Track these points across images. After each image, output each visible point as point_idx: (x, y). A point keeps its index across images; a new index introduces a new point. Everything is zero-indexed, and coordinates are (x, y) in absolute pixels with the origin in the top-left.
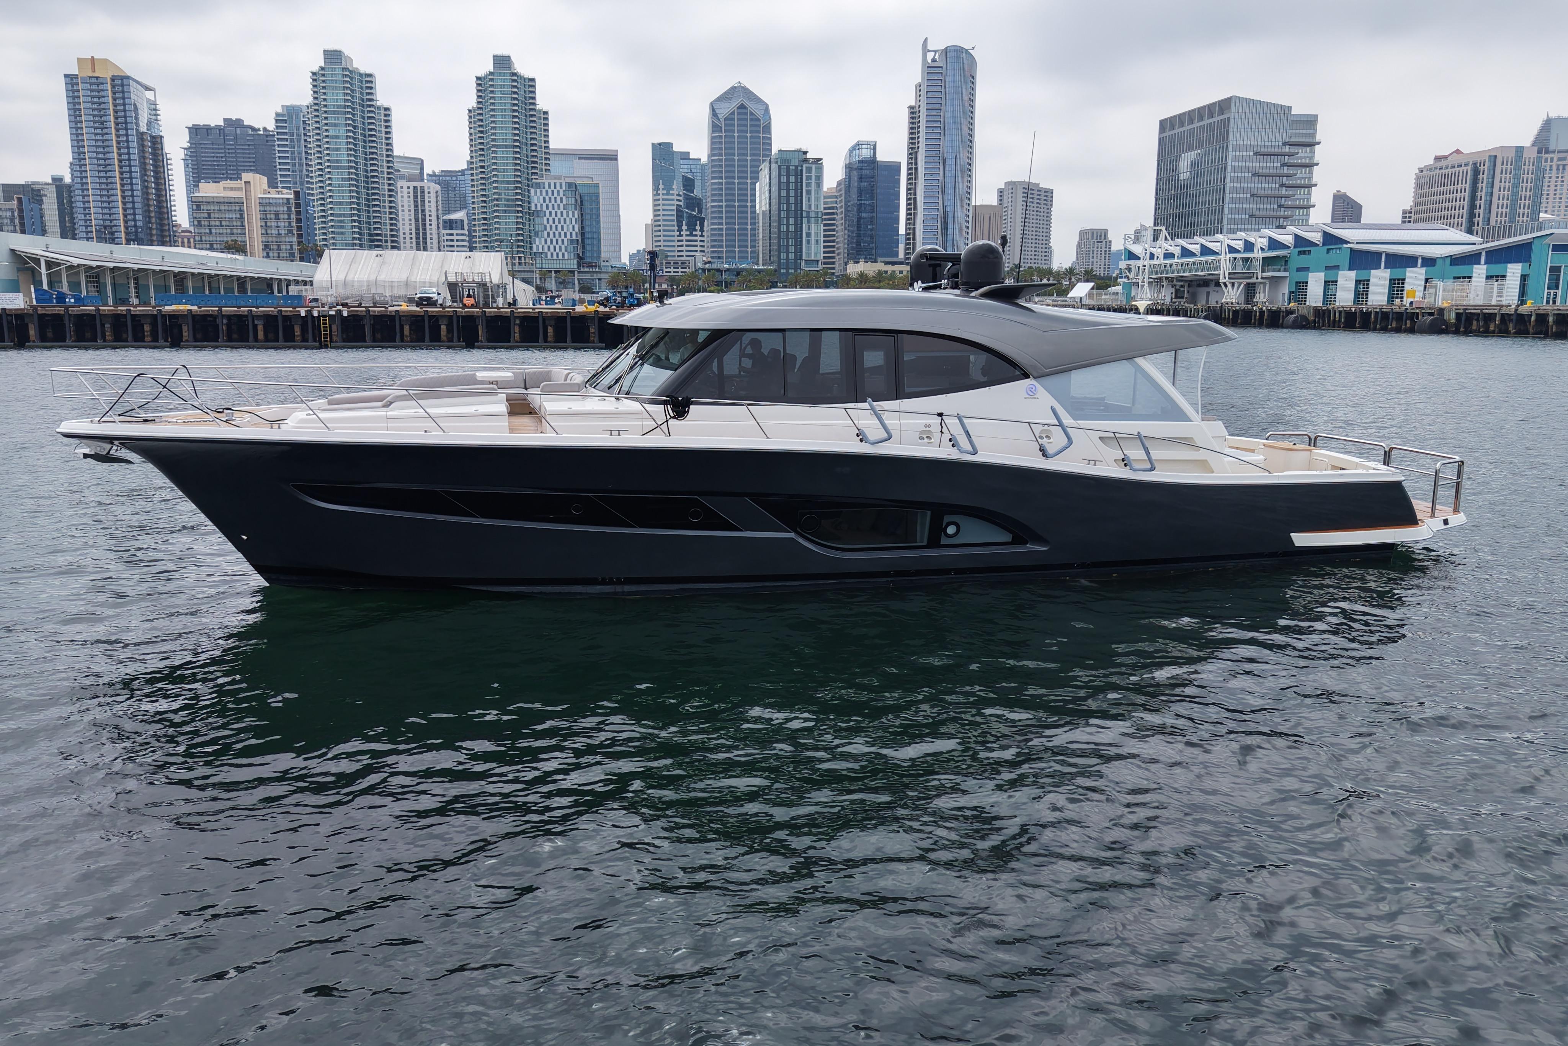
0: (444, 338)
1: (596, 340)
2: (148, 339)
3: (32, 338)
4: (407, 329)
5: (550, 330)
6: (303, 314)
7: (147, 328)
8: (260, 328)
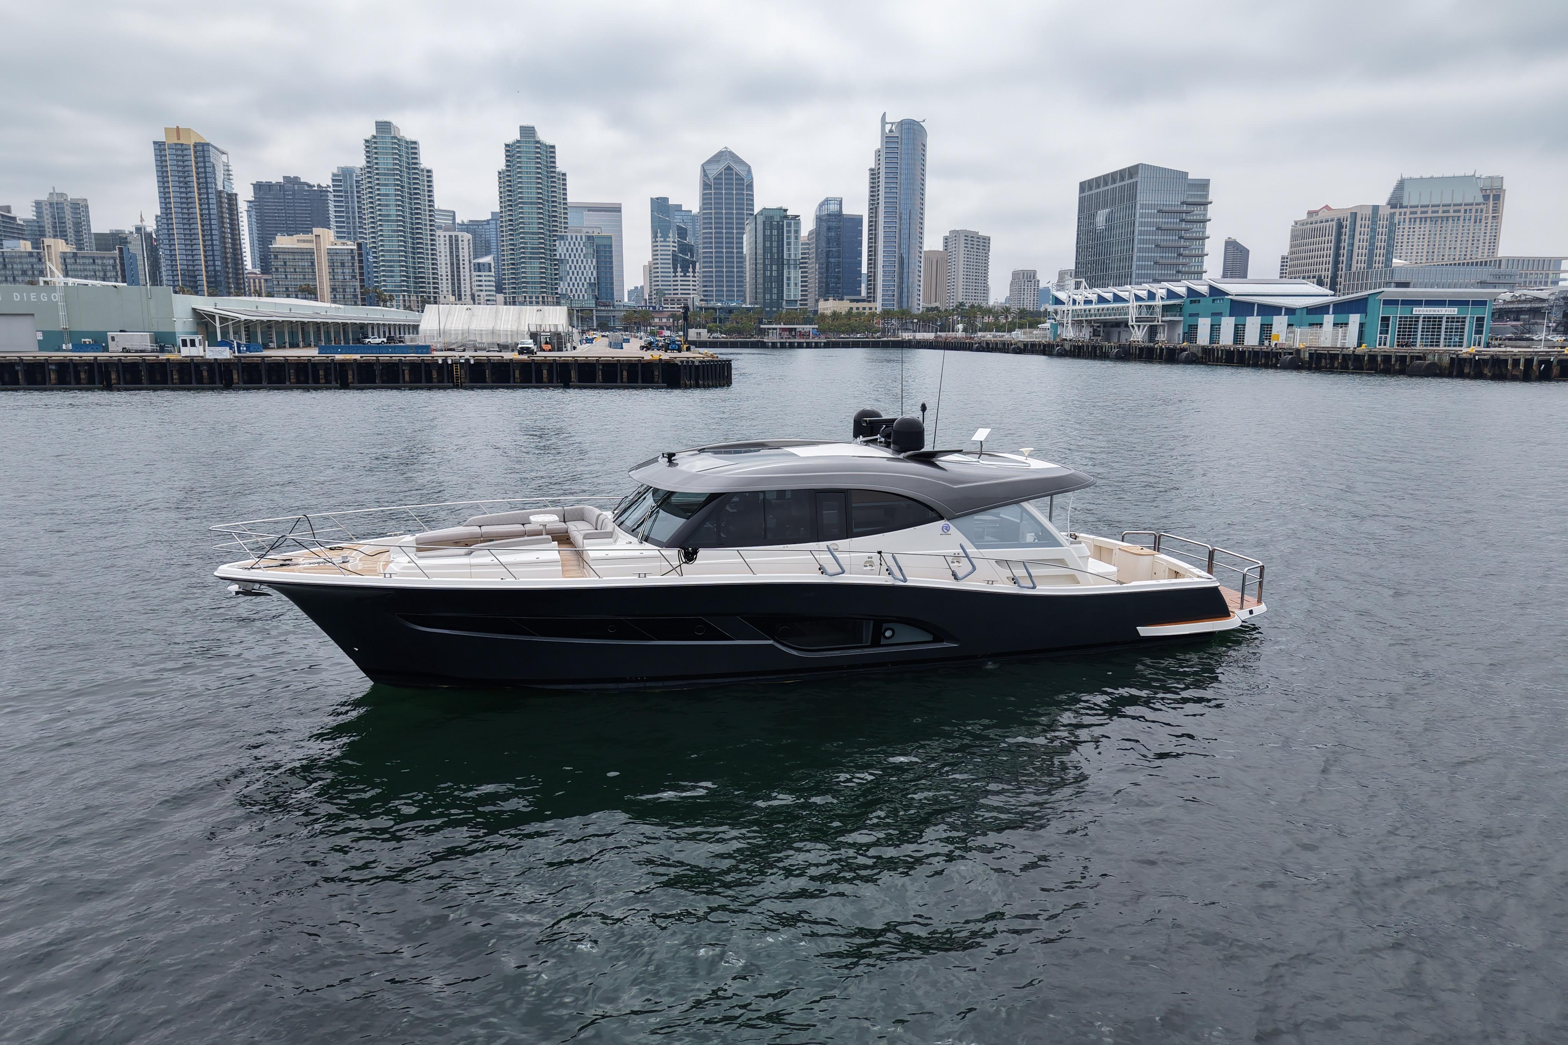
0: (545, 380)
1: (660, 380)
2: (322, 381)
3: (236, 381)
4: (517, 373)
5: (625, 373)
6: (440, 362)
7: (321, 373)
8: (407, 372)
